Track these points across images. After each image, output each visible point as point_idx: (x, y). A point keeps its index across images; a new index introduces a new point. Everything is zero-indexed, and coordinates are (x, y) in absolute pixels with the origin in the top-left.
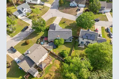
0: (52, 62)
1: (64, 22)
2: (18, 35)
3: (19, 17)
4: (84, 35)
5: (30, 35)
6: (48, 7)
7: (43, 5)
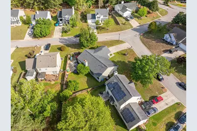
0: (54, 82)
1: (125, 55)
2: (68, 38)
3: (90, 21)
4: (113, 83)
5: (76, 44)
6: (131, 26)
7: (128, 20)
